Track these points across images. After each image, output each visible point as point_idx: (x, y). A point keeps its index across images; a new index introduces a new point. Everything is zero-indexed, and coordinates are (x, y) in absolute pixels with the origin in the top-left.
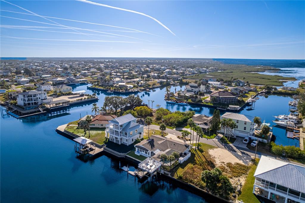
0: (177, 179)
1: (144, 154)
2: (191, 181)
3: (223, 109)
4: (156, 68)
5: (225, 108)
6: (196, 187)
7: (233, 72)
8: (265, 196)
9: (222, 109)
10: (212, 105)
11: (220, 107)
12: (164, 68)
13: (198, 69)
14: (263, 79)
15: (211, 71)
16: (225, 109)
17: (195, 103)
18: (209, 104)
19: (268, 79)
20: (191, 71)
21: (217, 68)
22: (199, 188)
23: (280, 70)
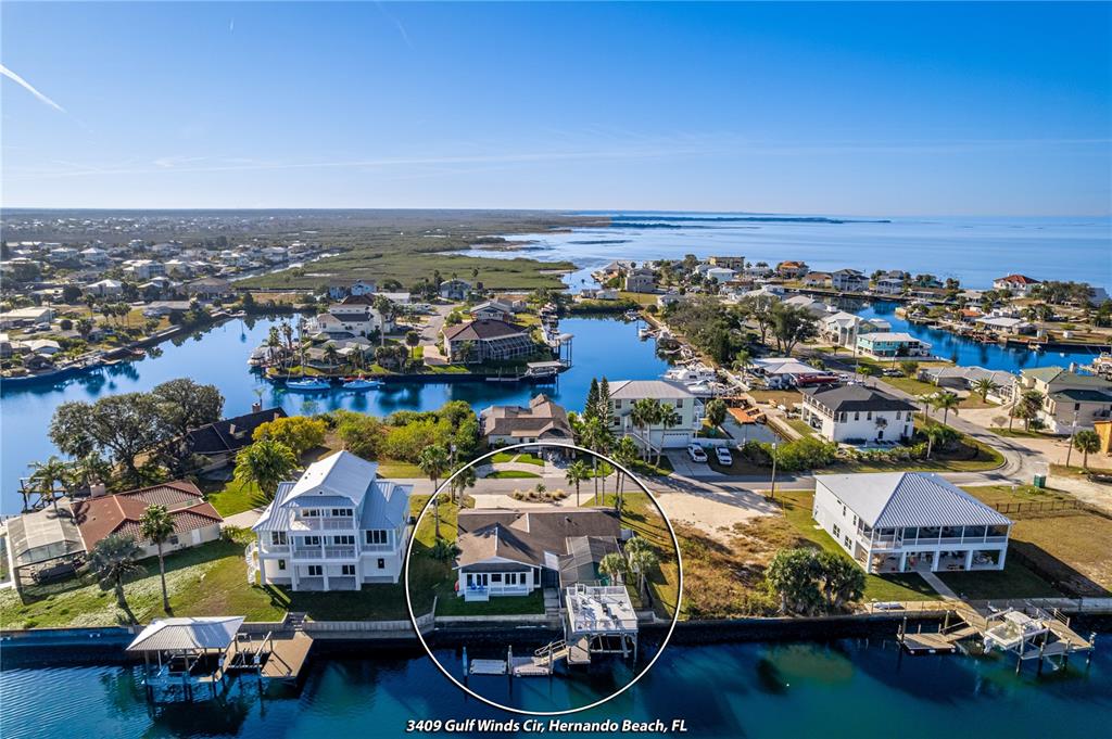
0: (691, 619)
1: (506, 589)
2: (729, 609)
3: (510, 380)
4: (54, 254)
5: (514, 376)
6: (755, 617)
7: (381, 256)
8: (893, 569)
9: (503, 380)
10: (463, 371)
11: (497, 376)
12: (98, 254)
13: (255, 252)
14: (497, 270)
15: (301, 255)
16: (517, 379)
17: (402, 374)
18: (453, 370)
19: (513, 272)
20: (236, 259)
21: (317, 245)
22: (763, 618)
23: (503, 240)
